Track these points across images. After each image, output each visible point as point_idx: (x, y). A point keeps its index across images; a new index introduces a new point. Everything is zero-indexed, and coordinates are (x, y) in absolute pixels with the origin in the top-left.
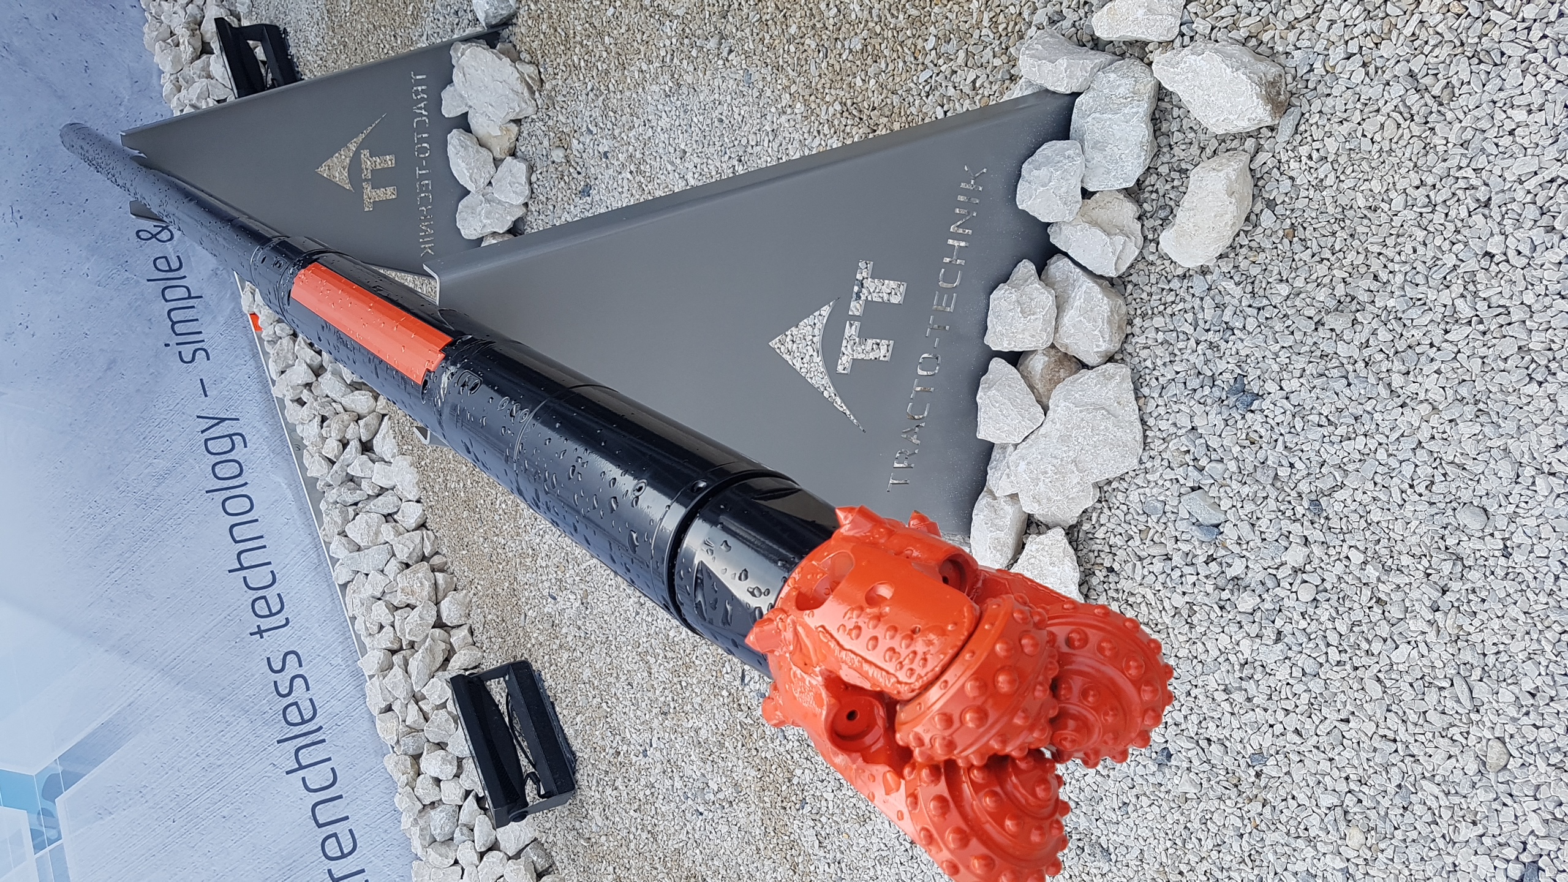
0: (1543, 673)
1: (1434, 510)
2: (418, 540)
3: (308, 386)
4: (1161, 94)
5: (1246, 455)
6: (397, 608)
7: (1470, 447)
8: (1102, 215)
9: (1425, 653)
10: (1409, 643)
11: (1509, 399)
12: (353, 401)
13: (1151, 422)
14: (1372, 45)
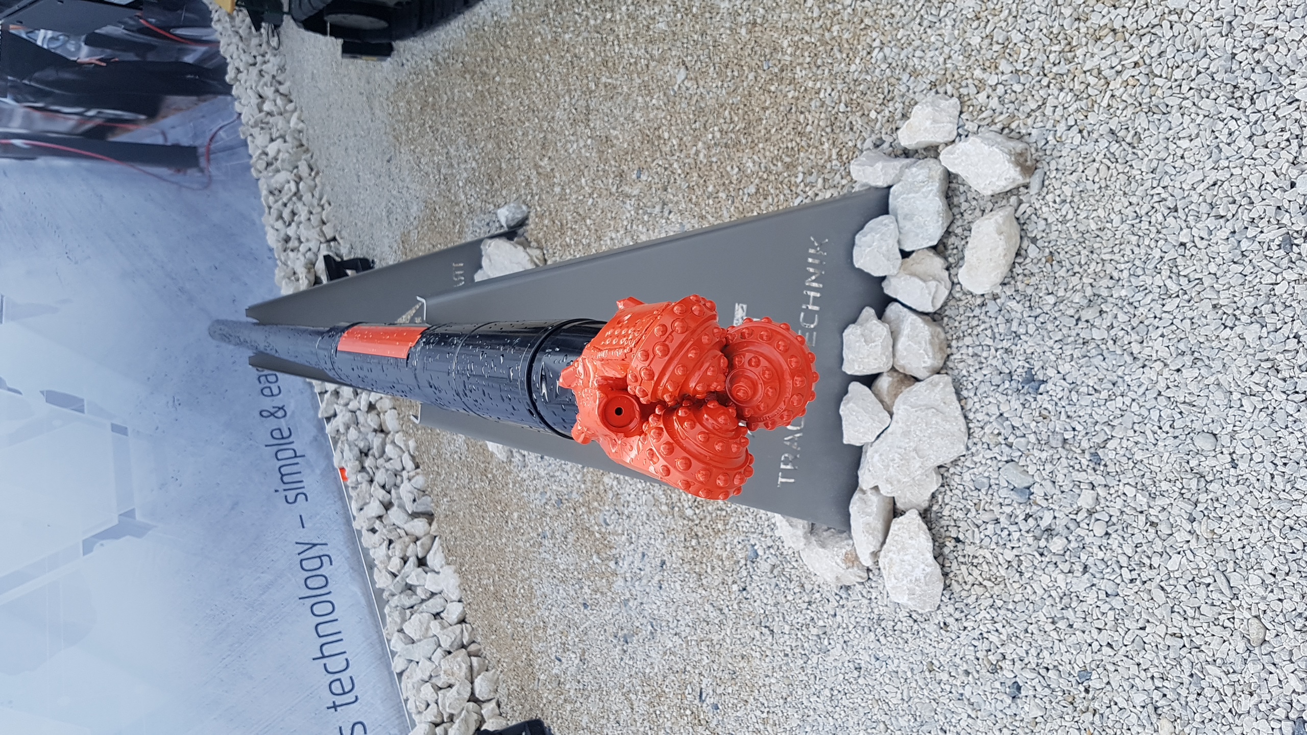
0: (1277, 555)
1: (1178, 441)
2: (458, 632)
3: (380, 517)
4: (950, 178)
5: (1041, 429)
6: (441, 689)
7: (1193, 387)
8: (919, 268)
9: (1192, 559)
10: (1179, 553)
11: (1213, 344)
12: (413, 527)
13: (971, 416)
14: (1083, 117)
